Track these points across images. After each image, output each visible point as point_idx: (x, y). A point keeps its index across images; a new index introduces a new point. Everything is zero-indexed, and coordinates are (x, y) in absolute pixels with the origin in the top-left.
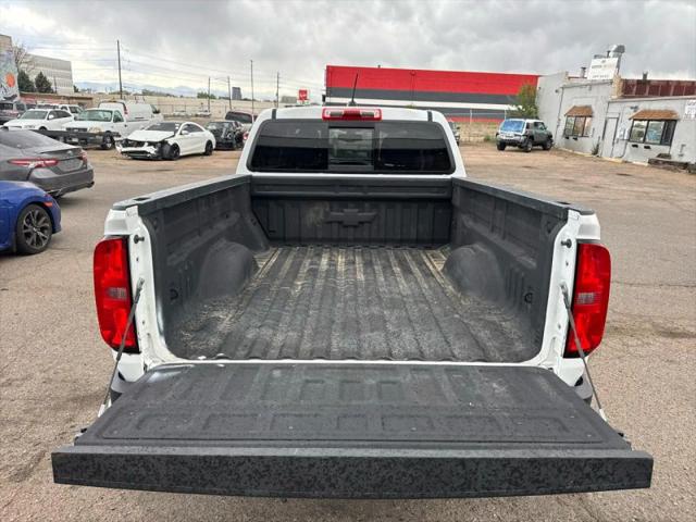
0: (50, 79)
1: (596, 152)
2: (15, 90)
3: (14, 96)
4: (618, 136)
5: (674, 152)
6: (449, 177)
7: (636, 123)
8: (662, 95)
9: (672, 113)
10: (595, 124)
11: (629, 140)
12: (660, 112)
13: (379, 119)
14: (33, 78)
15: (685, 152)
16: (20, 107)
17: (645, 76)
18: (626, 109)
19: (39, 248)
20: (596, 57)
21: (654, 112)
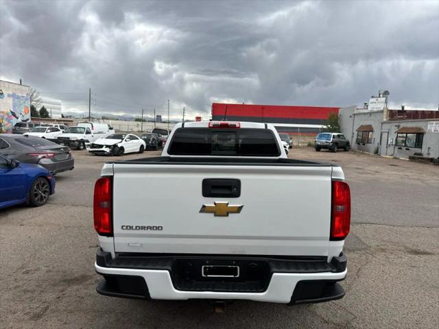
0: (48, 110)
1: (377, 152)
2: (28, 116)
3: (28, 120)
4: (389, 143)
5: (424, 151)
7: (399, 135)
8: (414, 118)
9: (420, 129)
10: (375, 136)
11: (396, 145)
12: (413, 128)
13: (239, 127)
14: (38, 109)
15: (431, 152)
16: (31, 126)
17: (403, 108)
18: (393, 128)
19: (42, 202)
20: (373, 97)
21: (410, 128)
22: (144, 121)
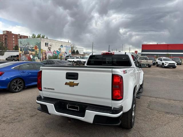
0: (79, 51)
3: (70, 55)
13: (114, 54)
14: (76, 51)
16: (71, 57)
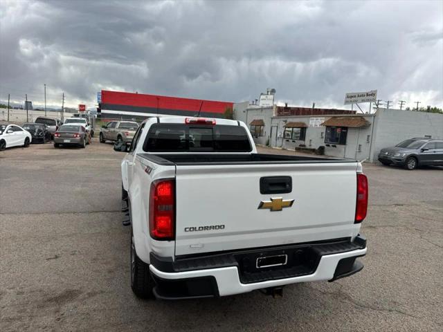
1: (268, 144)
4: (278, 136)
5: (307, 143)
6: (250, 153)
7: (287, 129)
8: (297, 115)
9: (304, 124)
10: (266, 129)
11: (284, 137)
12: (297, 123)
13: (215, 124)
15: (312, 144)
17: (286, 105)
18: (281, 123)
20: (262, 94)
21: (295, 123)
22: (9, 107)
